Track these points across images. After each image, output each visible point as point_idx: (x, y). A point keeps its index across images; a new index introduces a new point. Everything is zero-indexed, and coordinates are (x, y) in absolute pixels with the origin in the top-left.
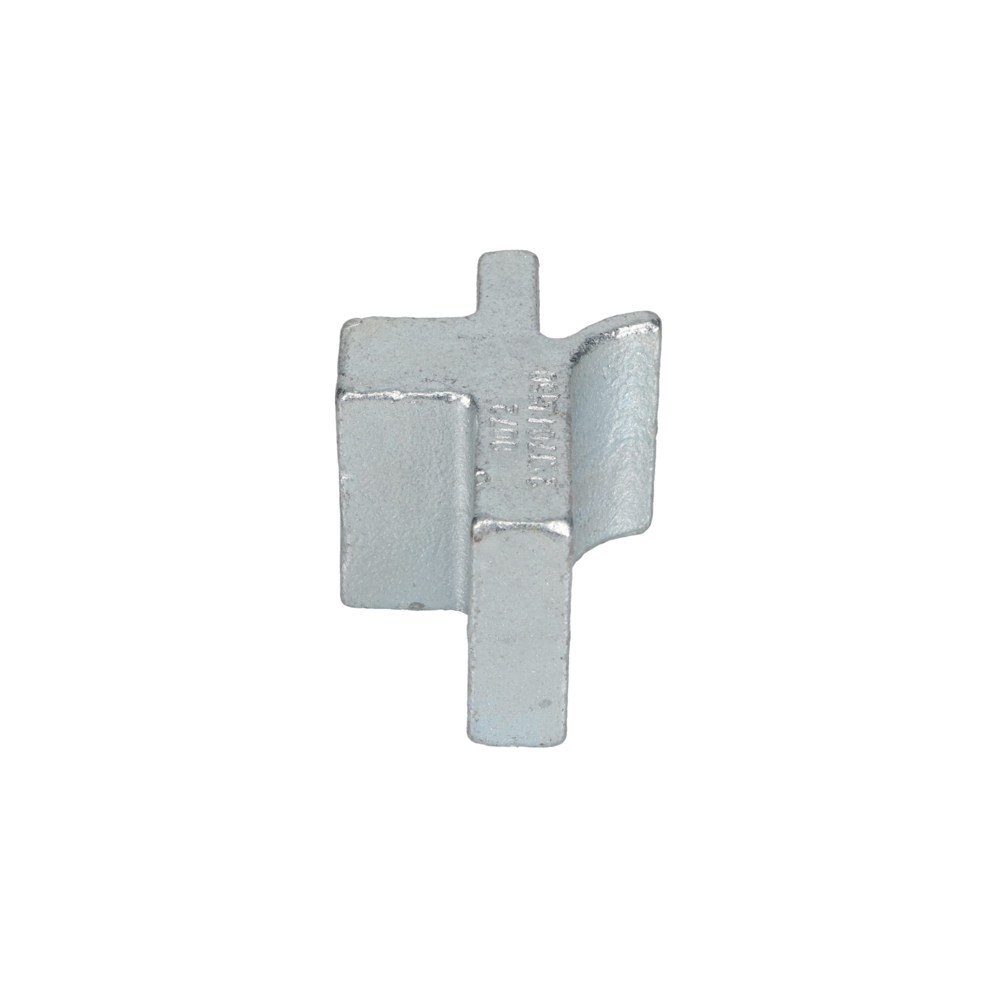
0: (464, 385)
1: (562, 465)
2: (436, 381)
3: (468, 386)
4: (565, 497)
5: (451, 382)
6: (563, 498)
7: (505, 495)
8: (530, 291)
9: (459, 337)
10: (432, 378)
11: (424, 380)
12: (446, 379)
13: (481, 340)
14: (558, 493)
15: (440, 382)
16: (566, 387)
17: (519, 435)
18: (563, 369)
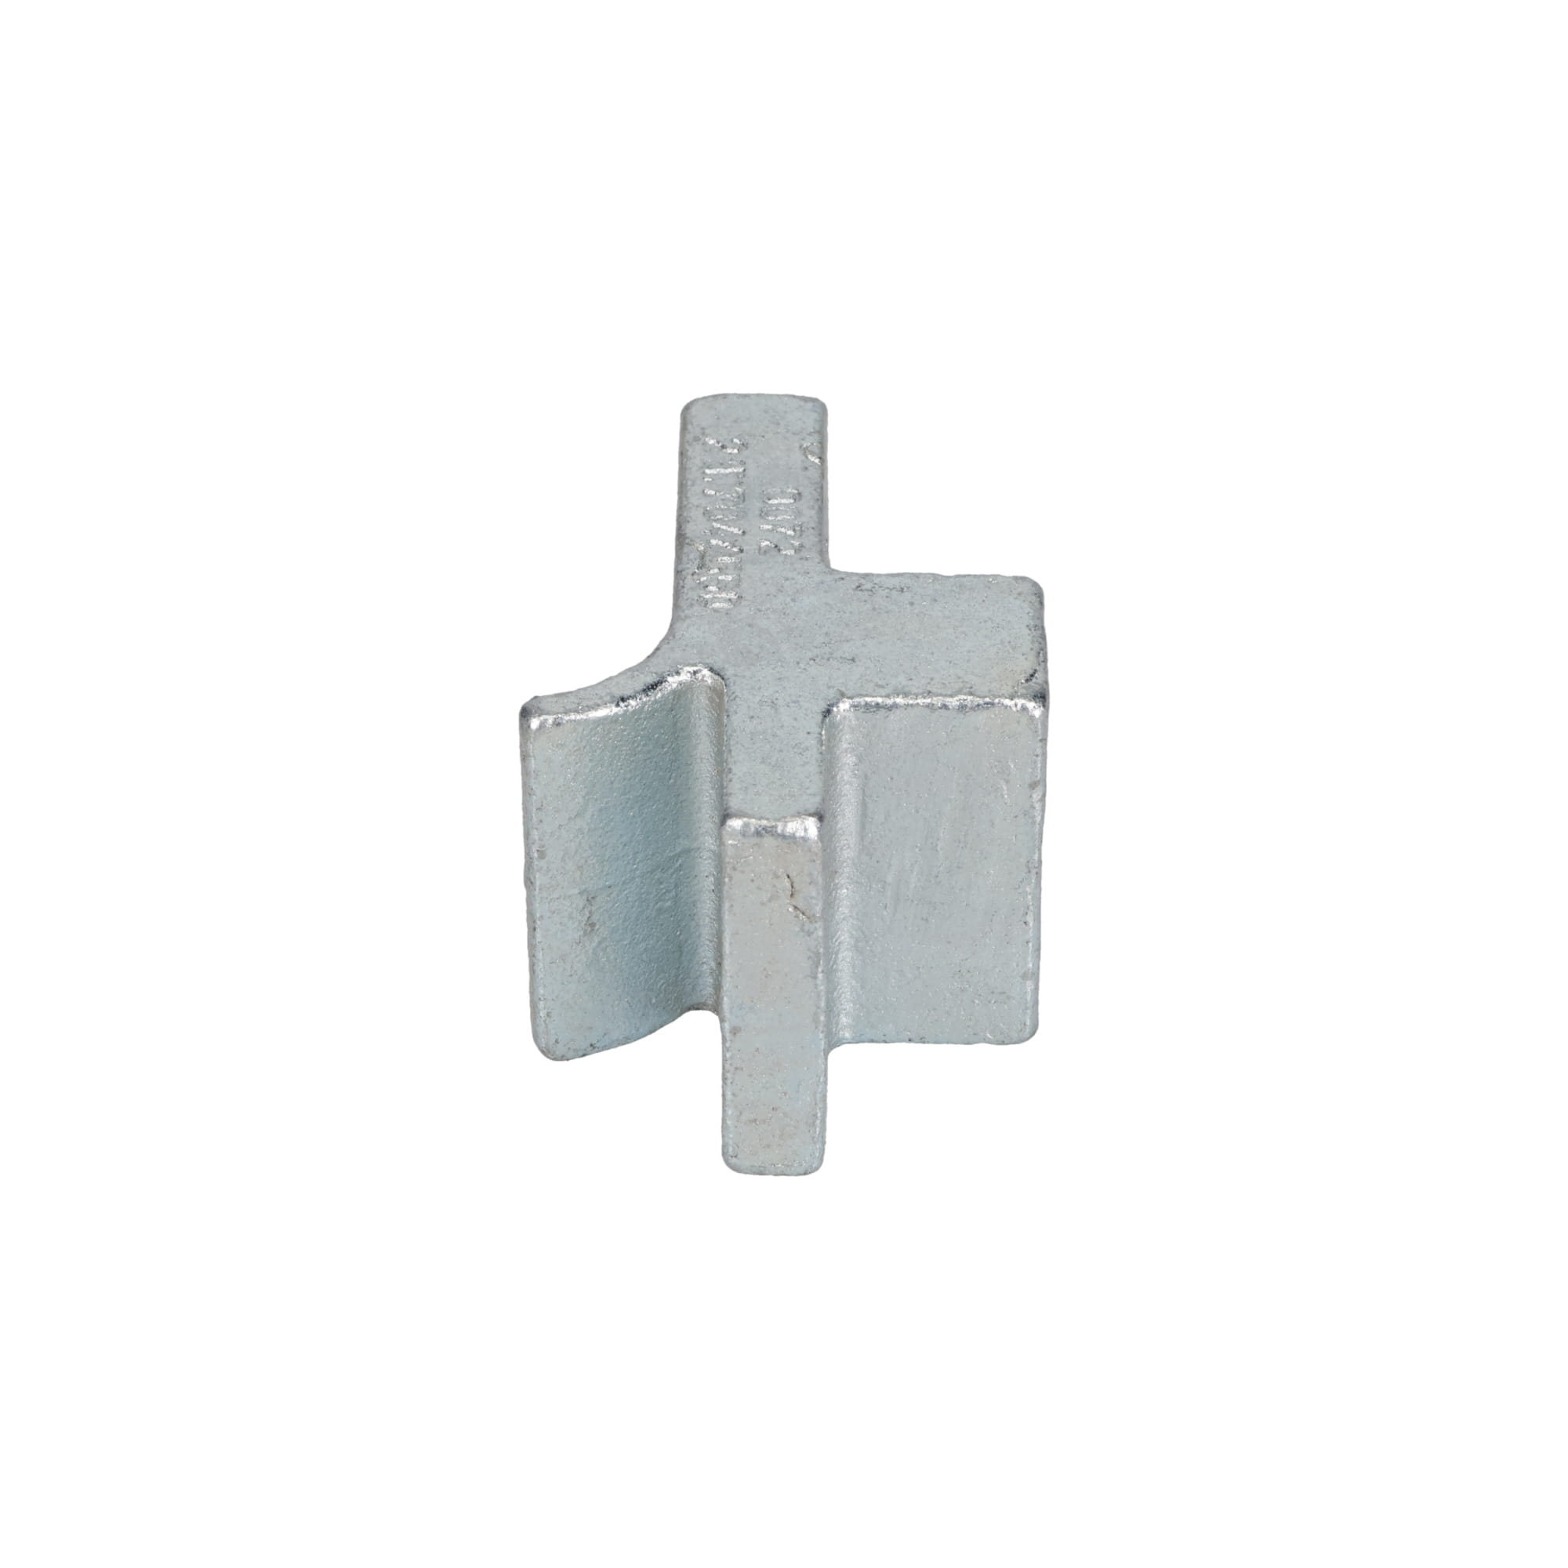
0: (842, 581)
1: (694, 469)
2: (888, 588)
3: (836, 581)
4: (692, 424)
5: (863, 587)
6: (695, 424)
7: (779, 424)
8: (737, 743)
9: (853, 660)
10: (894, 593)
11: (905, 589)
12: (871, 591)
13: (817, 656)
14: (703, 429)
15: (880, 587)
16: (683, 587)
17: (757, 512)
18: (687, 612)
